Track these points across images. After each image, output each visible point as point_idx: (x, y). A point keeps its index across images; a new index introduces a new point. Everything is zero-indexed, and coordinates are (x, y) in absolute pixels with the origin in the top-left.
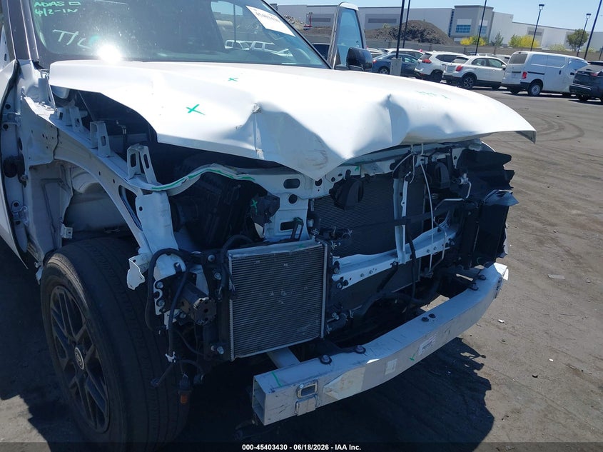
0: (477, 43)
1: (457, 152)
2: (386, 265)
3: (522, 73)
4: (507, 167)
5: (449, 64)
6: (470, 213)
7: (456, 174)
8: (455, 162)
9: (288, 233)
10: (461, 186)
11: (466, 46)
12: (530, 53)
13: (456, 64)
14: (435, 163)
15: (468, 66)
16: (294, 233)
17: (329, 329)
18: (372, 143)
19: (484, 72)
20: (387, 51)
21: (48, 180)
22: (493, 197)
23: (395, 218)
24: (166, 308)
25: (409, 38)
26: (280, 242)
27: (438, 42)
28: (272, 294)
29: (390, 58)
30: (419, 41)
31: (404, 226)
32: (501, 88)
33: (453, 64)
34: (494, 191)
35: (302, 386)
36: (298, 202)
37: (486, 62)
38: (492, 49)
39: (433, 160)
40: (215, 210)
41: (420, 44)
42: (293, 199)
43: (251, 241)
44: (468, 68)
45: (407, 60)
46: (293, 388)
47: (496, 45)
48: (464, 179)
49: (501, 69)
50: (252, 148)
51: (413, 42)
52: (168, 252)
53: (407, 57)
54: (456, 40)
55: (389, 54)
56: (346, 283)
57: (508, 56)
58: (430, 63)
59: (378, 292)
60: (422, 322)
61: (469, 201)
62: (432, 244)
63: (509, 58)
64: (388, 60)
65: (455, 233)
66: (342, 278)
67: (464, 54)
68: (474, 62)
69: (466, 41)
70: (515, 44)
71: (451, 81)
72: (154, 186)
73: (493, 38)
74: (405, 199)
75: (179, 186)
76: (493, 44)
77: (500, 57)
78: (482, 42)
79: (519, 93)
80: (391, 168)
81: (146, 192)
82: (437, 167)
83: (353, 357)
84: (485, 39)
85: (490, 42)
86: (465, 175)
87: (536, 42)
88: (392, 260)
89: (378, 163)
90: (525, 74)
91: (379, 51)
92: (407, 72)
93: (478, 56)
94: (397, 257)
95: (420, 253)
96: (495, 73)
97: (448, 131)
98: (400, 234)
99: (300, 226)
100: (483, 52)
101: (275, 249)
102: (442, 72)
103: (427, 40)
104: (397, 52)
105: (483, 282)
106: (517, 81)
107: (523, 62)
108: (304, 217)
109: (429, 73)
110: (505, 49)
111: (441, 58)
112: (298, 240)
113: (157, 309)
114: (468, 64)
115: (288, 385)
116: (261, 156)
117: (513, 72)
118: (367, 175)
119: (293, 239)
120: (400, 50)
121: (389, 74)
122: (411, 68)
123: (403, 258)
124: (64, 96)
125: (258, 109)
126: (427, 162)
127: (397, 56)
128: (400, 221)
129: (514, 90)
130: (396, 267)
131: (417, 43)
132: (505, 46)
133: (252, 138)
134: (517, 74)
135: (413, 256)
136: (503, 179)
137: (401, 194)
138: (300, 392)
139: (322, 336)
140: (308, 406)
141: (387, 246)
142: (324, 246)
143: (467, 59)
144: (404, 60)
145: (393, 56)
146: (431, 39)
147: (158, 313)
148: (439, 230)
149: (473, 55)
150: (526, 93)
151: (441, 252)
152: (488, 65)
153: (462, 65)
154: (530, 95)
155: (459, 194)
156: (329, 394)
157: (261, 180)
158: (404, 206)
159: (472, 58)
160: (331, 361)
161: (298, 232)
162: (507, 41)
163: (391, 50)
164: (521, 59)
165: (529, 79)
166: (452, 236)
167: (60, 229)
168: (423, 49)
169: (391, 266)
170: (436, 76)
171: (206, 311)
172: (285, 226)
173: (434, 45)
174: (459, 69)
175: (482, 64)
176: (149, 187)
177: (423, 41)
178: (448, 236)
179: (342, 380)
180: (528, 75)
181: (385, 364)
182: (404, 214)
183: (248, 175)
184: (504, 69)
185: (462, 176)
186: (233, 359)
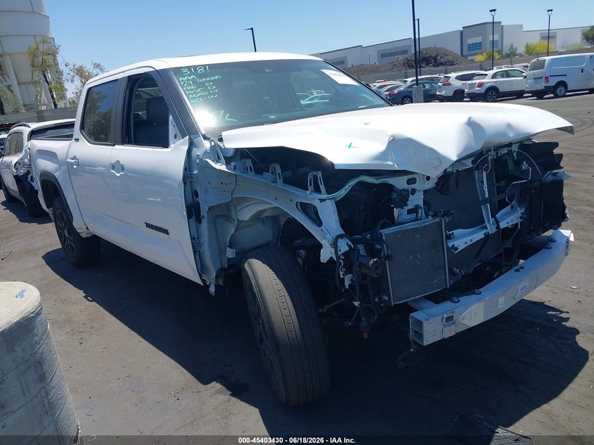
0: (491, 57)
1: (515, 148)
2: (480, 235)
3: (544, 78)
4: (556, 151)
5: (470, 82)
6: (533, 191)
7: (518, 163)
8: (515, 154)
9: (413, 216)
10: (523, 172)
11: (481, 62)
12: (547, 58)
13: (477, 81)
14: (501, 157)
15: (488, 81)
16: (417, 215)
17: (452, 282)
18: (466, 149)
19: (504, 84)
20: (406, 81)
21: (218, 216)
22: (548, 177)
23: (480, 199)
24: (346, 273)
25: (423, 65)
26: (410, 222)
27: (452, 64)
28: (412, 257)
29: (410, 87)
30: (434, 66)
31: (488, 205)
32: (525, 95)
33: (473, 82)
34: (549, 172)
35: (445, 316)
36: (417, 193)
37: (506, 74)
38: (508, 60)
39: (499, 155)
40: (361, 208)
41: (435, 69)
42: (413, 192)
43: (390, 223)
44: (489, 83)
45: (427, 86)
46: (439, 318)
47: (511, 56)
48: (525, 166)
49: (522, 78)
50: (391, 164)
51: (428, 68)
52: (341, 236)
53: (426, 83)
54: (469, 58)
55: (409, 83)
56: (457, 249)
57: (526, 64)
58: (450, 84)
59: (476, 258)
60: (516, 273)
61: (531, 182)
62: (511, 218)
63: (527, 66)
64: (409, 89)
65: (524, 209)
66: (453, 245)
67: (481, 70)
68: (494, 76)
69: (479, 58)
70: (531, 52)
71: (475, 98)
72: (327, 196)
73: (506, 50)
74: (485, 185)
75: (342, 193)
76: (508, 56)
77: (517, 67)
78: (497, 56)
79: (545, 96)
80: (472, 164)
81: (322, 200)
82: (504, 158)
83: (473, 297)
84: (498, 52)
85: (504, 54)
86: (525, 163)
87: (551, 46)
88: (484, 231)
89: (463, 161)
90: (547, 78)
91: (397, 83)
92: (430, 97)
93: (495, 70)
94: (487, 228)
95: (503, 225)
96: (516, 83)
97: (511, 136)
98: (486, 211)
99: (420, 210)
100: (499, 65)
101: (410, 226)
102: (464, 91)
103: (442, 64)
104: (417, 80)
105: (553, 243)
106: (541, 86)
107: (542, 67)
108: (421, 204)
109: (451, 94)
110: (521, 58)
111: (460, 78)
112: (421, 219)
113: (341, 273)
114: (488, 79)
115: (436, 316)
116: (396, 167)
117: (535, 79)
118: (457, 171)
119: (417, 219)
120: (419, 77)
121: (412, 103)
122: (432, 92)
123: (491, 229)
124: (231, 154)
125: (392, 138)
126: (495, 157)
127: (417, 84)
128: (485, 202)
129: (539, 95)
130: (487, 235)
131: (432, 68)
132: (521, 55)
133: (390, 158)
134: (539, 80)
135: (498, 227)
136: (555, 162)
137: (482, 182)
138: (444, 320)
139: (448, 286)
140: (450, 332)
141: (478, 222)
142: (441, 220)
143: (486, 75)
144: (424, 87)
145: (413, 85)
146: (445, 62)
147: (342, 277)
148: (512, 207)
149: (490, 70)
150: (552, 95)
151: (517, 224)
152: (508, 76)
153: (483, 81)
154: (556, 97)
155: (523, 177)
156: (463, 322)
157: (393, 181)
158: (486, 190)
159: (491, 73)
160: (459, 301)
161: (420, 215)
162: (521, 50)
163: (409, 80)
164: (540, 65)
165: (553, 82)
166: (523, 211)
167: (226, 251)
168: (440, 73)
169: (484, 236)
170: (458, 96)
171: (377, 268)
172: (409, 212)
173: (449, 68)
174: (481, 85)
175: (502, 77)
176: (324, 196)
177: (438, 66)
178: (520, 211)
179: (470, 312)
180: (550, 79)
181: (497, 300)
182: (487, 196)
183: (384, 180)
184: (525, 77)
185: (522, 163)
186: (393, 304)
